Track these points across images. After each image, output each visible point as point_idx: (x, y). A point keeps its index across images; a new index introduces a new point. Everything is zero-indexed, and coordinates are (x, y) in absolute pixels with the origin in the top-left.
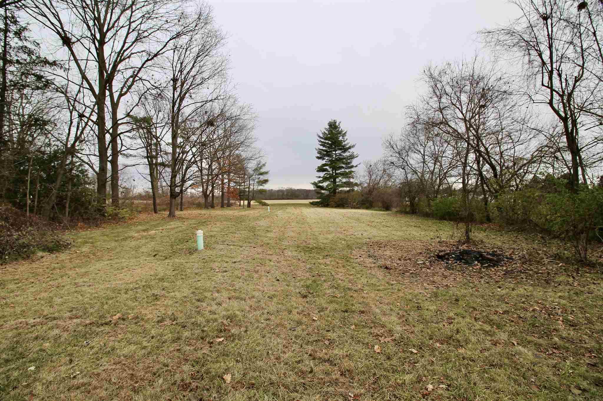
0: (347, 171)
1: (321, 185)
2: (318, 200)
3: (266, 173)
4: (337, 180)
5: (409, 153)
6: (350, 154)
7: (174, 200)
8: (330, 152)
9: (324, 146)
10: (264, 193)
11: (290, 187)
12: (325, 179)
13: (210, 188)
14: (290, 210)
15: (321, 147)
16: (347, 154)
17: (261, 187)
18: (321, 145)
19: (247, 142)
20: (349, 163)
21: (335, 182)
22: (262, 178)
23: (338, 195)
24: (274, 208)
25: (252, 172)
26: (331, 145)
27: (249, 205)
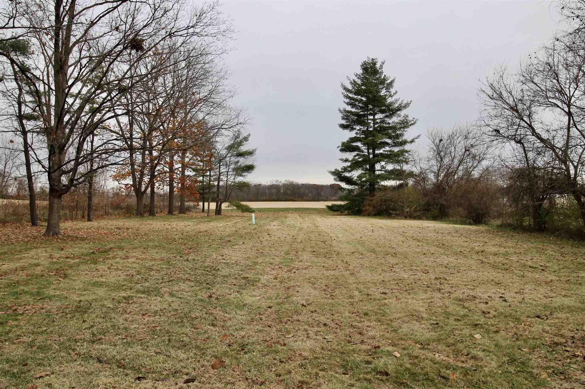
0: (396, 149)
1: (347, 174)
2: (342, 203)
3: (250, 153)
4: (378, 166)
5: (533, 109)
6: (401, 118)
7: (56, 200)
8: (364, 116)
9: (353, 105)
10: (246, 189)
11: (291, 180)
12: (355, 165)
13: (146, 179)
14: (293, 220)
15: (349, 108)
16: (395, 120)
17: (239, 179)
18: (348, 104)
19: (217, 98)
20: (398, 136)
21: (372, 169)
22: (243, 161)
23: (378, 195)
24: (265, 215)
25: (224, 152)
26: (366, 104)
27: (218, 211)
